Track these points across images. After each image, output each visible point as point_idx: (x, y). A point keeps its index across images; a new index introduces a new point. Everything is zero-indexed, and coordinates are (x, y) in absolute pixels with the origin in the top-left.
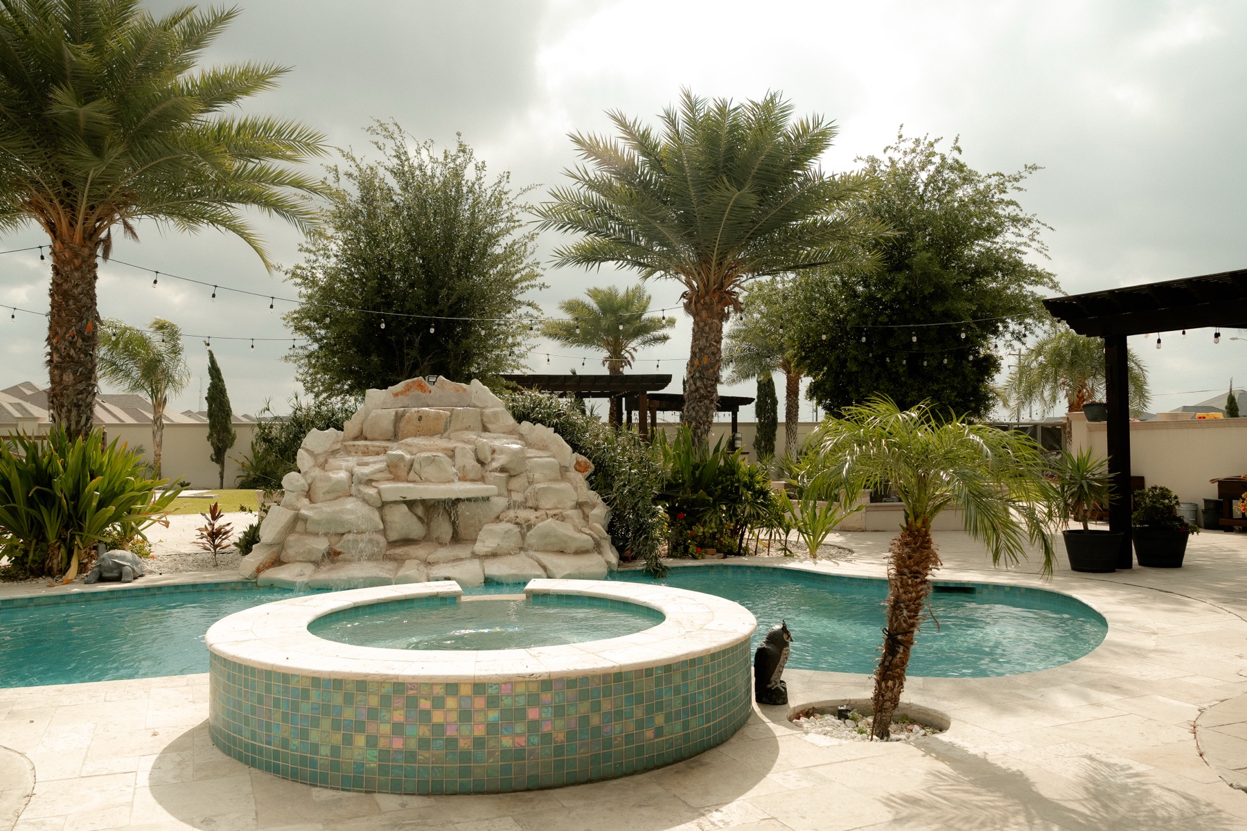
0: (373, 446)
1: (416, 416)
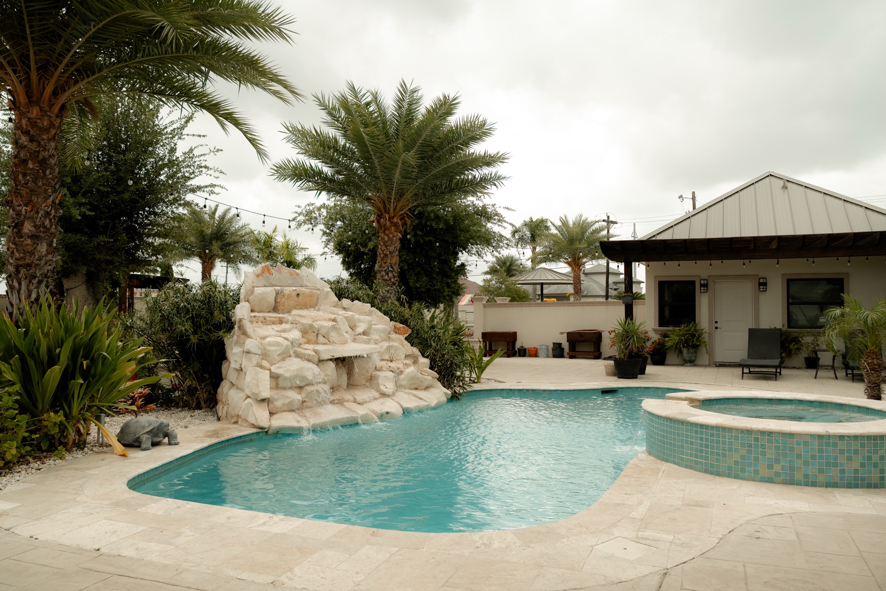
0: (270, 317)
1: (295, 293)
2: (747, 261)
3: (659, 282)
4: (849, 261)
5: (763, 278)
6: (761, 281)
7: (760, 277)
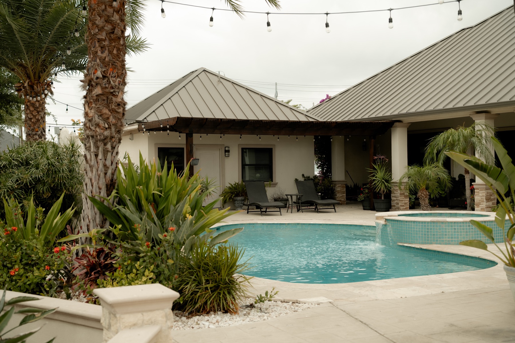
2: (222, 135)
3: (158, 148)
4: (278, 138)
5: (228, 147)
6: (227, 149)
7: (225, 146)
